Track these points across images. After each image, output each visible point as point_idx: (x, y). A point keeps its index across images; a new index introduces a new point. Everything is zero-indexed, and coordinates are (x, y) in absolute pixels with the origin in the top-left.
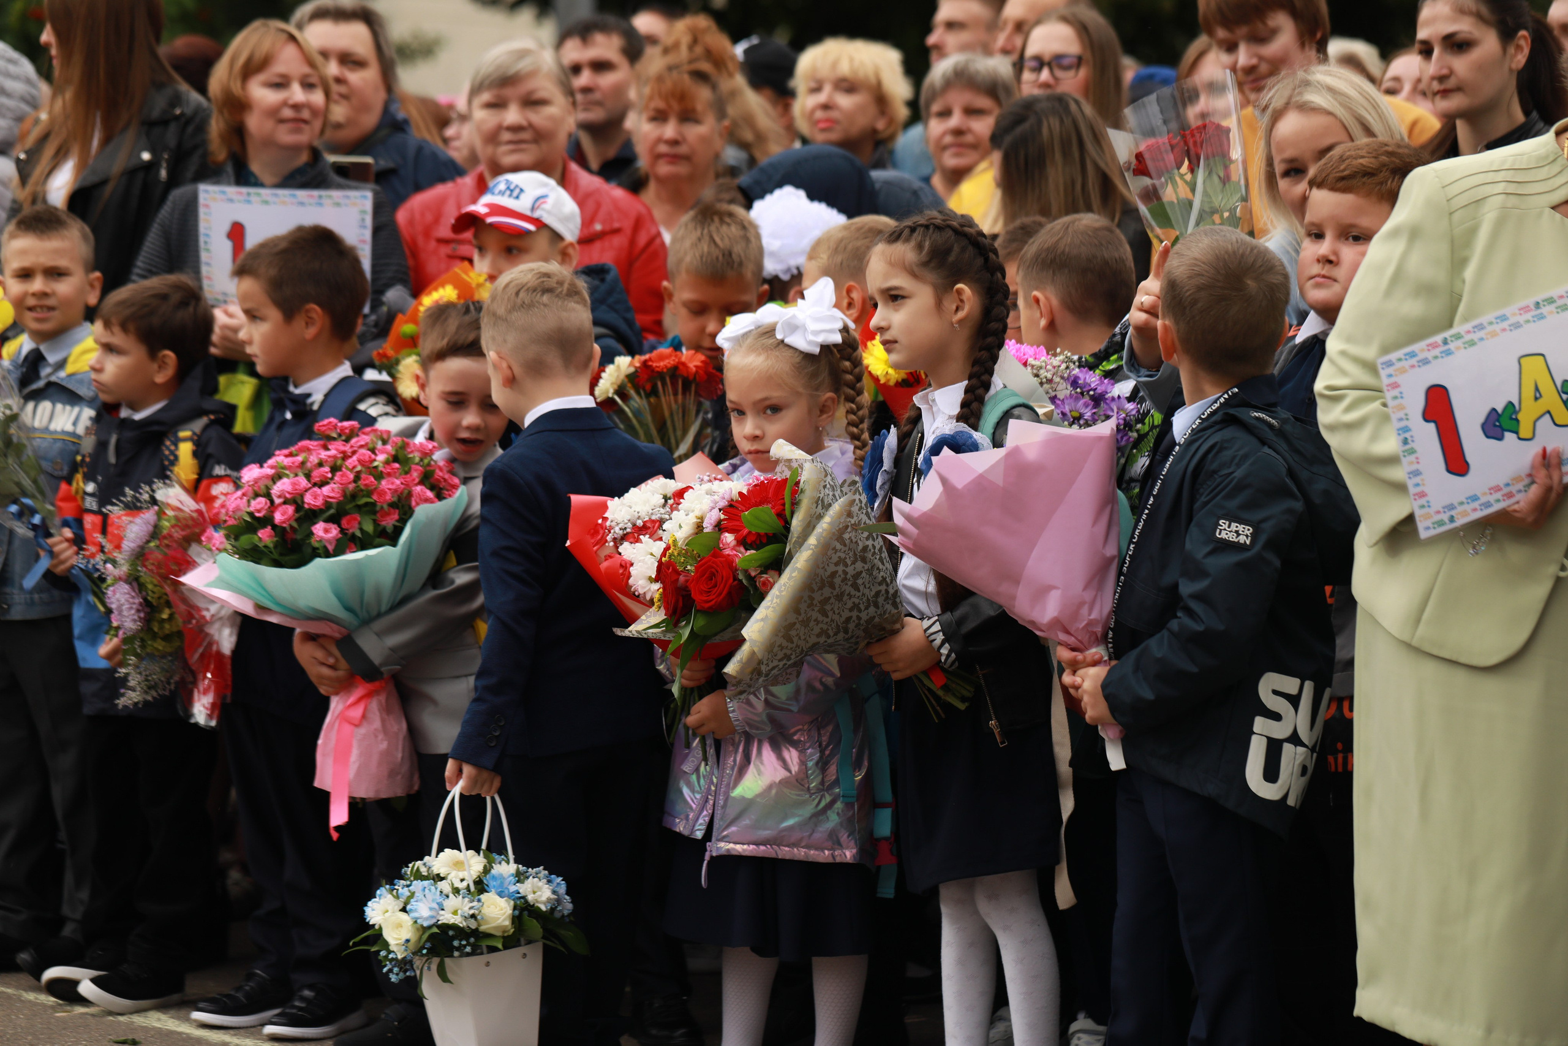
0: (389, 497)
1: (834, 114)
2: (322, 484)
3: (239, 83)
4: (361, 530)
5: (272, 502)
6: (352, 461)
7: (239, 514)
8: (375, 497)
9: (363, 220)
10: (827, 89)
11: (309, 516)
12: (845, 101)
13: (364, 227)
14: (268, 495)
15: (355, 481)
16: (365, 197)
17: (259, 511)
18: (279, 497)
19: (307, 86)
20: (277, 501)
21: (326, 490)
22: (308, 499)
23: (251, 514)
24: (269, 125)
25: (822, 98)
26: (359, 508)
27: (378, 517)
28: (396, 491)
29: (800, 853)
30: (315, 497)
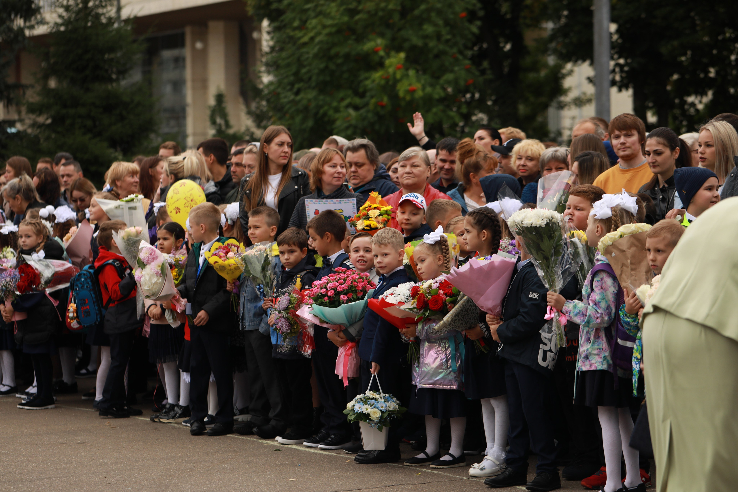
0: (361, 288)
1: (526, 168)
2: (341, 285)
3: (321, 166)
4: (353, 297)
5: (327, 289)
6: (350, 278)
7: (317, 293)
8: (357, 288)
9: (354, 206)
10: (524, 159)
11: (338, 294)
12: (530, 164)
13: (355, 209)
14: (326, 288)
15: (351, 283)
16: (354, 200)
17: (323, 292)
18: (330, 288)
19: (342, 167)
20: (329, 289)
21: (343, 286)
22: (338, 288)
23: (321, 293)
24: (330, 179)
25: (522, 162)
26: (352, 291)
27: (357, 294)
28: (362, 286)
29: (441, 387)
30: (340, 288)
